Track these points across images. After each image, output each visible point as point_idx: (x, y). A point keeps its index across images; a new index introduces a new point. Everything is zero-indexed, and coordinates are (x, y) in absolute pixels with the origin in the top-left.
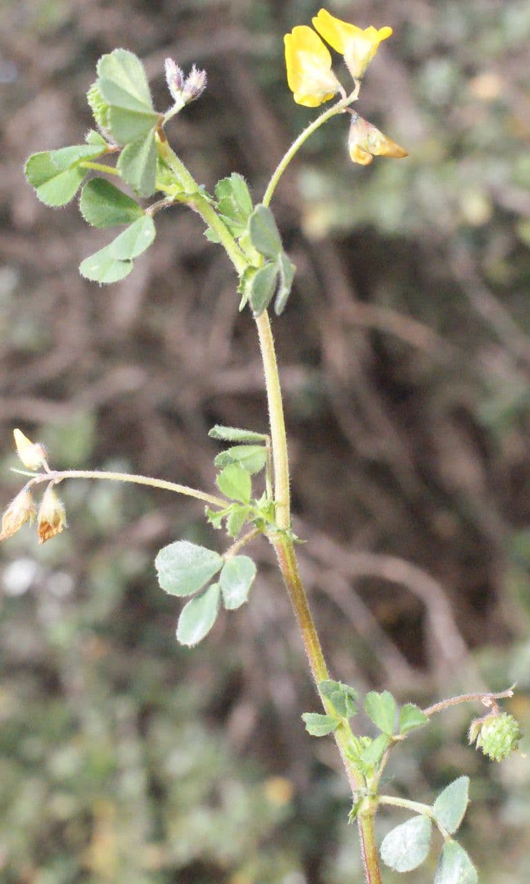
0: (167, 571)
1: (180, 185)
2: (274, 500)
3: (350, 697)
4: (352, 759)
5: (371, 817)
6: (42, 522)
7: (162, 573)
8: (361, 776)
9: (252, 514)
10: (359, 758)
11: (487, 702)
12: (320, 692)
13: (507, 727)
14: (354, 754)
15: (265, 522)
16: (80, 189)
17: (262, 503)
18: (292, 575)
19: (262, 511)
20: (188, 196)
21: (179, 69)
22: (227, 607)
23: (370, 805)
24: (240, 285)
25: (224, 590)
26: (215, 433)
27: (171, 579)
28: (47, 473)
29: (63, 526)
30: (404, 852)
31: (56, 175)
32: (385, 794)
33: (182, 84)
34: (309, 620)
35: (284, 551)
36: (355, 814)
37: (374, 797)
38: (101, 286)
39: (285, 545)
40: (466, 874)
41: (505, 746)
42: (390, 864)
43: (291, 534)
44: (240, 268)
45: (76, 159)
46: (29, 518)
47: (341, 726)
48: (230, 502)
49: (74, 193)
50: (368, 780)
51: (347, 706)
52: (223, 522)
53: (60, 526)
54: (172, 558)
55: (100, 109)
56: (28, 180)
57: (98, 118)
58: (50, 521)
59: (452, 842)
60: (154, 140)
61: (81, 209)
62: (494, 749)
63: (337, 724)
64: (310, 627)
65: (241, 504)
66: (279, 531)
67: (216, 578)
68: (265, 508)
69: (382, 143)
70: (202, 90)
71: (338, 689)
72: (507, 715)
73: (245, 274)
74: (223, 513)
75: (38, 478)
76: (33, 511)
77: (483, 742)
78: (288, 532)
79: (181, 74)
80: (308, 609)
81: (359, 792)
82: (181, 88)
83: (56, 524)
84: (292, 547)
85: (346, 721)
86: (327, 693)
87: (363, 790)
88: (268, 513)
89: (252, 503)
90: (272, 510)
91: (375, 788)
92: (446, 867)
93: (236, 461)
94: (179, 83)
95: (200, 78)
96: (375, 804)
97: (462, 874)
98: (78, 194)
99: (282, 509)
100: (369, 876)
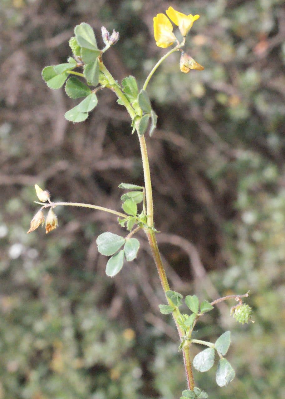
0: (102, 245)
1: (107, 80)
2: (146, 214)
3: (179, 298)
4: (180, 324)
5: (188, 348)
6: (47, 224)
7: (99, 246)
8: (184, 331)
9: (137, 220)
10: (183, 323)
11: (237, 299)
12: (166, 295)
13: (246, 310)
14: (181, 322)
15: (143, 224)
16: (65, 82)
17: (141, 216)
18: (154, 246)
19: (141, 219)
20: (111, 85)
21: (108, 32)
22: (127, 260)
23: (188, 343)
24: (133, 123)
25: (126, 253)
26: (121, 186)
27: (103, 248)
28: (49, 203)
29: (56, 226)
30: (203, 363)
31: (55, 76)
32: (194, 338)
33: (109, 38)
34: (161, 265)
35: (151, 236)
36: (181, 347)
37: (189, 340)
38: (74, 123)
39: (151, 234)
40: (230, 373)
41: (246, 318)
42: (198, 369)
43: (154, 229)
44: (133, 116)
45: (65, 69)
46: (42, 222)
47: (175, 310)
48: (128, 215)
49: (63, 84)
50: (187, 333)
51: (178, 301)
52: (125, 224)
53: (55, 226)
54: (103, 239)
55: (75, 48)
56: (43, 78)
57: (74, 52)
58: (51, 224)
59: (223, 359)
60: (98, 61)
61: (66, 91)
62: (241, 319)
63: (174, 309)
64: (162, 268)
65: (133, 216)
66: (149, 228)
67: (122, 247)
68: (143, 218)
69: (194, 64)
70: (117, 40)
71: (174, 294)
72: (246, 305)
73: (135, 119)
74: (125, 220)
75: (46, 205)
76: (44, 219)
77: (236, 316)
78: (152, 228)
79: (109, 33)
80: (161, 260)
81: (183, 338)
82: (108, 39)
83: (53, 225)
84: (154, 234)
85: (177, 308)
86: (169, 296)
87: (185, 337)
88: (144, 220)
89: (137, 216)
90: (146, 219)
91: (190, 336)
92: (221, 370)
93: (130, 198)
94: (107, 37)
95: (116, 35)
96: (190, 343)
97: (228, 373)
98: (65, 84)
99: (150, 218)
100: (188, 373)
